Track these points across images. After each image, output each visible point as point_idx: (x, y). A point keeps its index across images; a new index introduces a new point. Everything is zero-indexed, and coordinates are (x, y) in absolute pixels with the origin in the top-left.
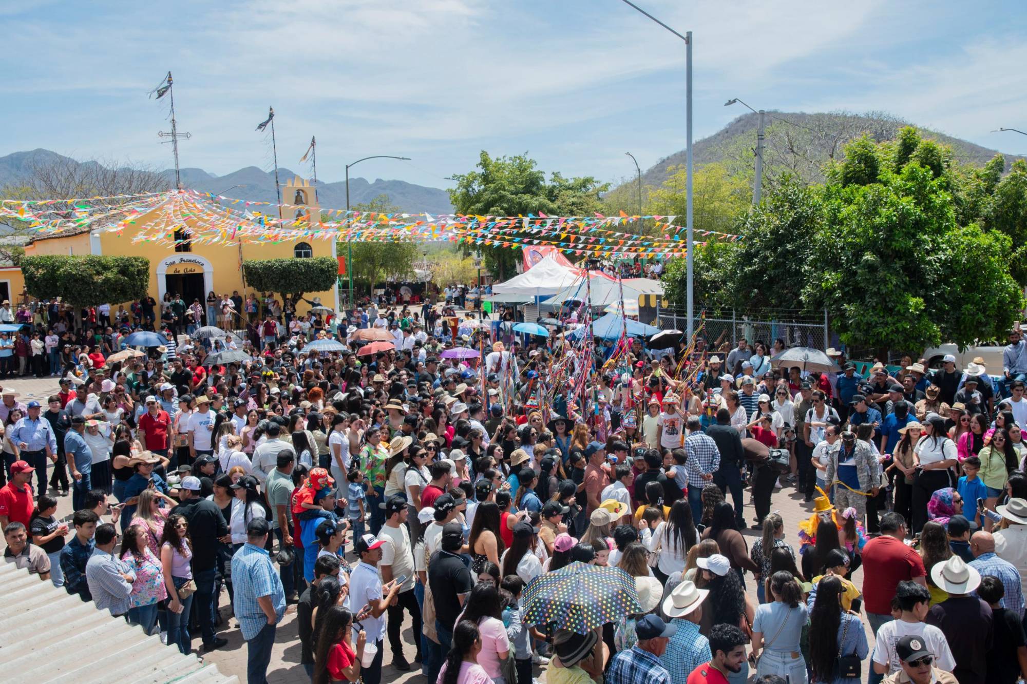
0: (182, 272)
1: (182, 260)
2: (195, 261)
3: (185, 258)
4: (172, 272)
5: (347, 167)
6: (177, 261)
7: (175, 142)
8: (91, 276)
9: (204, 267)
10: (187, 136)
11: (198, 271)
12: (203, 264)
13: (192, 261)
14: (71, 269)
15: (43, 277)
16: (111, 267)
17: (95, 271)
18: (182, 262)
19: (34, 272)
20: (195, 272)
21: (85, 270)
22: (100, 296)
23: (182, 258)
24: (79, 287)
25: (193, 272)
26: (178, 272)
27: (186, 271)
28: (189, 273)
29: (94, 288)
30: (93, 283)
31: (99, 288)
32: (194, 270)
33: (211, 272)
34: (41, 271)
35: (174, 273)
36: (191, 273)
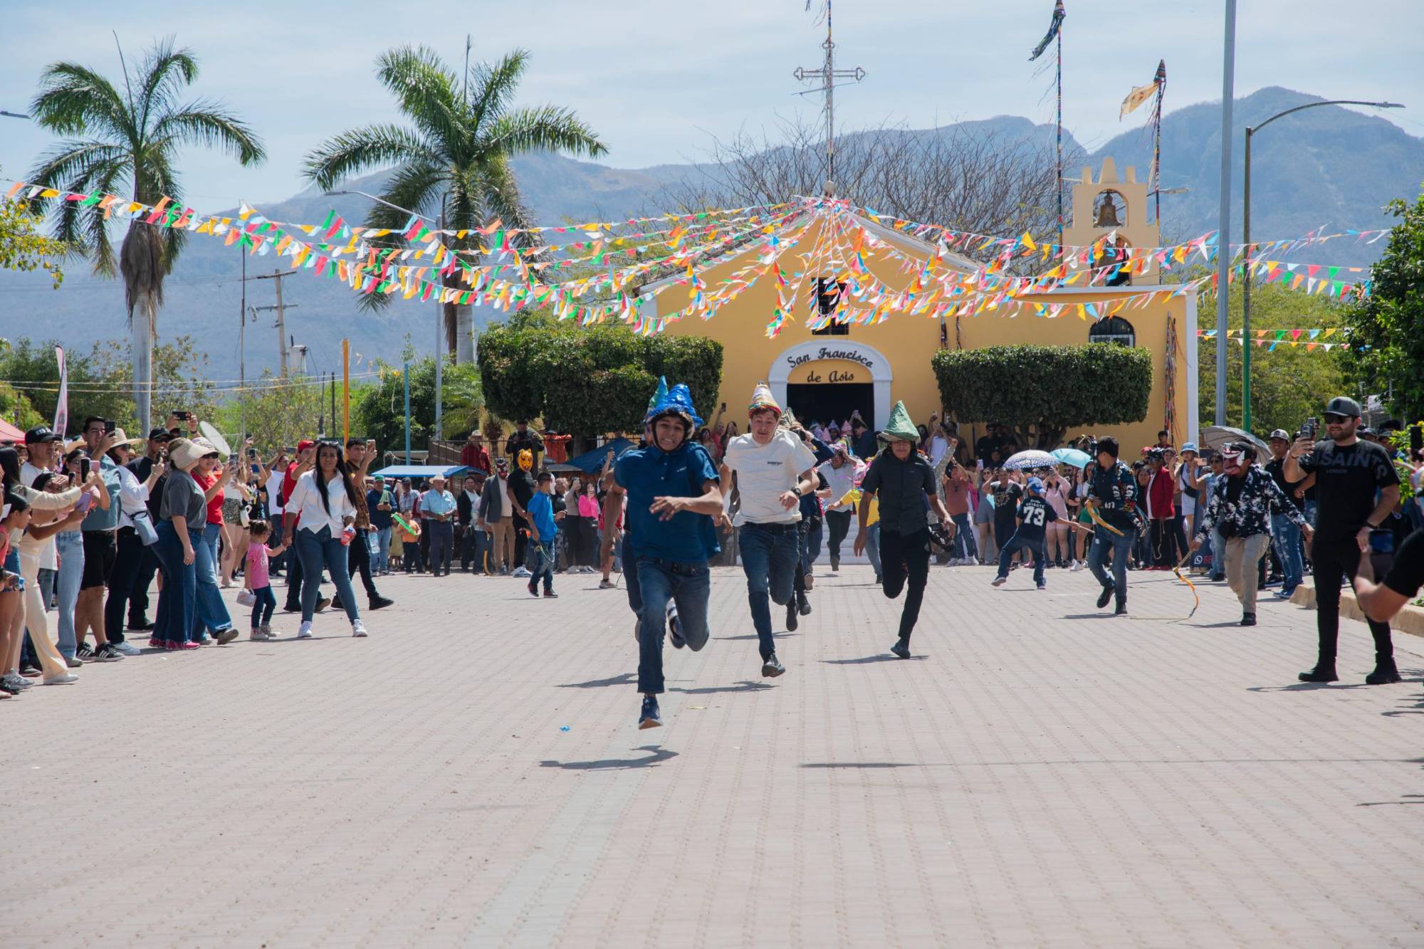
0: (825, 380)
1: (824, 352)
2: (852, 357)
3: (832, 349)
4: (802, 379)
5: (1249, 132)
6: (814, 356)
7: (829, 88)
8: (587, 370)
9: (872, 369)
10: (858, 74)
11: (859, 379)
12: (871, 363)
13: (848, 357)
14: (552, 356)
15: (507, 374)
16: (632, 356)
17: (596, 360)
18: (826, 357)
19: (493, 362)
20: (854, 381)
21: (576, 359)
22: (600, 413)
23: (825, 349)
24: (562, 391)
25: (848, 382)
26: (816, 379)
27: (833, 378)
28: (839, 382)
29: (591, 396)
30: (590, 385)
31: (601, 395)
32: (852, 376)
33: (887, 381)
34: (506, 361)
35: (806, 382)
36: (844, 382)
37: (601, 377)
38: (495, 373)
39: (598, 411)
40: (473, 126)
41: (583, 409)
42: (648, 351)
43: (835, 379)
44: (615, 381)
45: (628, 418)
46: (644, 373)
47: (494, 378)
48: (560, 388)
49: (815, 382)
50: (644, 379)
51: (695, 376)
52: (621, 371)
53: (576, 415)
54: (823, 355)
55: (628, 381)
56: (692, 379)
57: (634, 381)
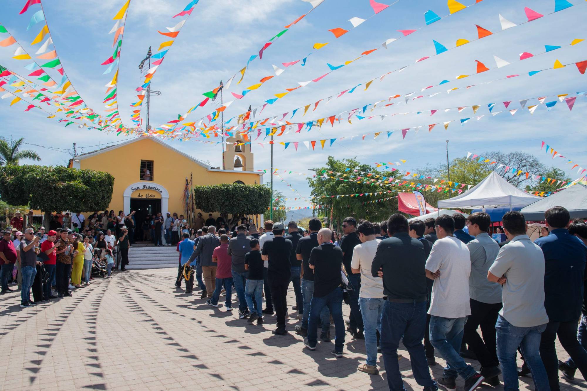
0: (144, 197)
1: (145, 186)
2: (155, 189)
3: (148, 185)
4: (136, 196)
6: (141, 188)
8: (54, 181)
9: (162, 194)
10: (159, 93)
11: (157, 197)
12: (162, 191)
13: (153, 189)
14: (37, 175)
15: (12, 183)
16: (76, 177)
17: (59, 177)
18: (145, 188)
19: (6, 177)
20: (155, 198)
21: (49, 176)
22: (60, 202)
23: (145, 185)
24: (41, 191)
25: (153, 198)
26: (141, 196)
27: (147, 196)
28: (149, 198)
29: (56, 194)
30: (55, 188)
31: (61, 193)
32: (154, 196)
33: (167, 198)
34: (12, 177)
35: (137, 197)
36: (151, 198)
37: (61, 185)
38: (6, 182)
39: (59, 201)
40: (12, 153)
41: (52, 200)
42: (84, 175)
43: (148, 197)
44: (69, 187)
45: (74, 205)
46: (82, 185)
47: (5, 185)
48: (40, 189)
49: (140, 197)
50: (83, 187)
51: (105, 188)
52: (71, 183)
53: (48, 202)
54: (144, 188)
55: (75, 188)
56: (104, 189)
57: (78, 188)
